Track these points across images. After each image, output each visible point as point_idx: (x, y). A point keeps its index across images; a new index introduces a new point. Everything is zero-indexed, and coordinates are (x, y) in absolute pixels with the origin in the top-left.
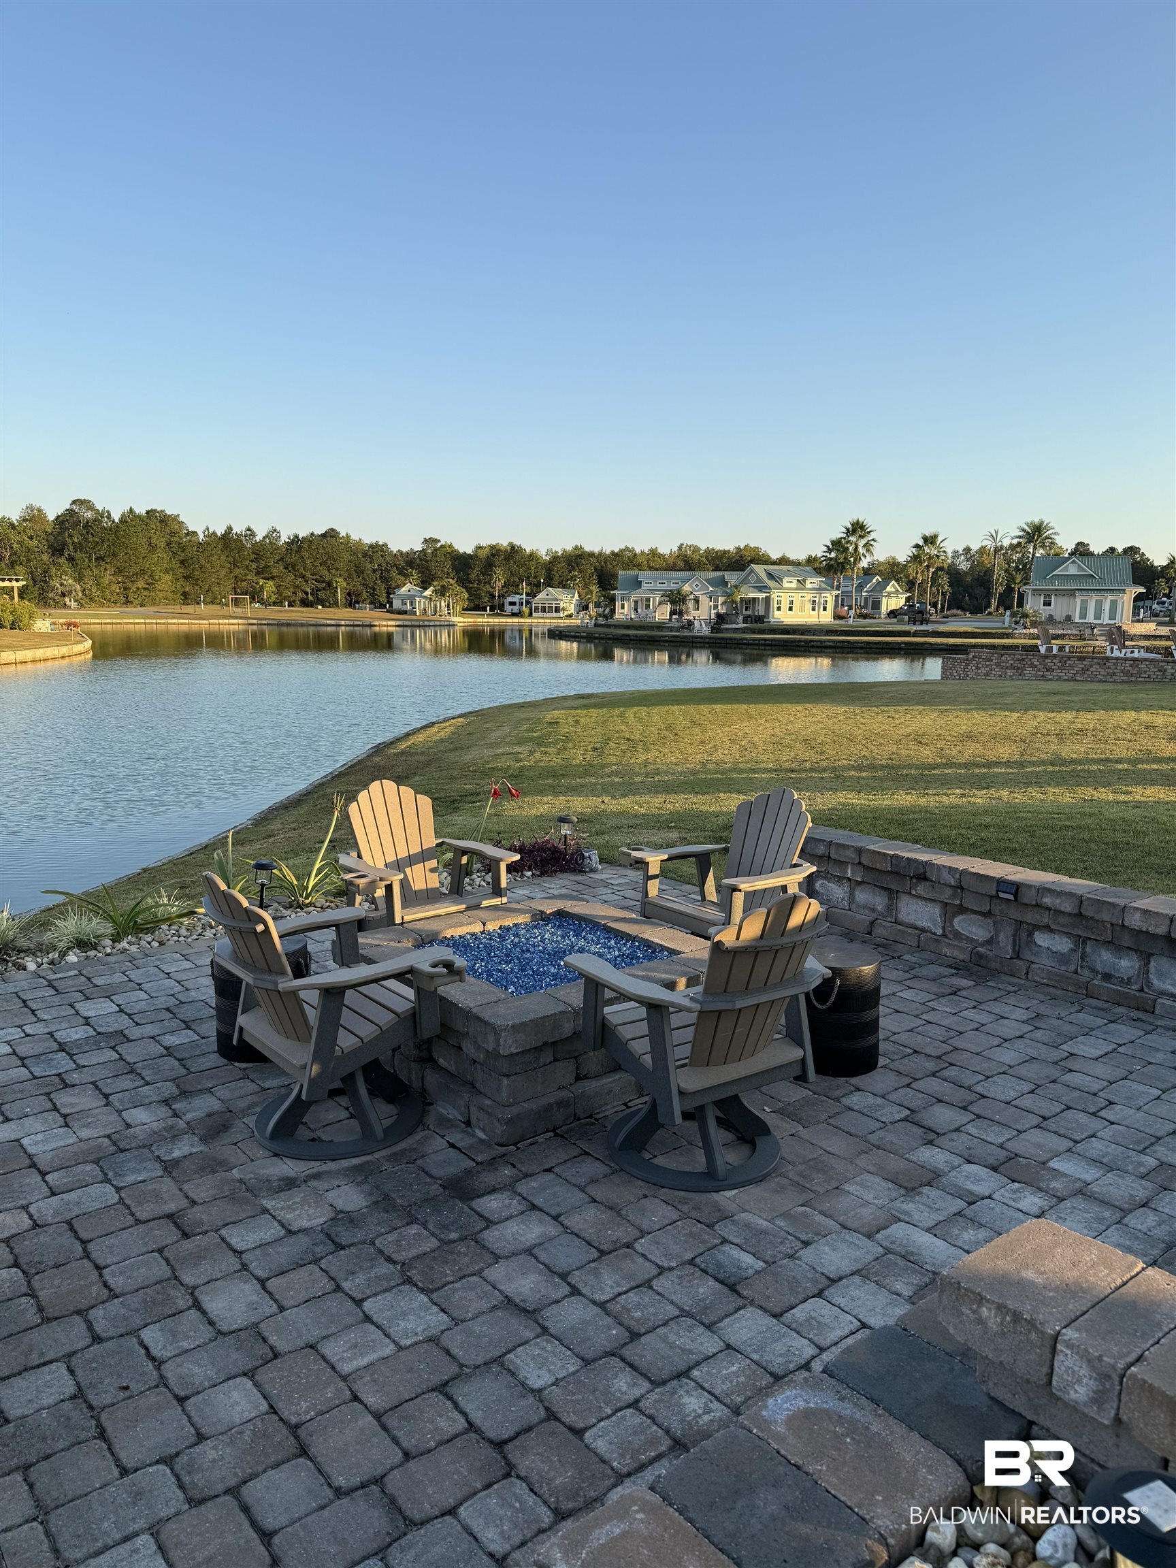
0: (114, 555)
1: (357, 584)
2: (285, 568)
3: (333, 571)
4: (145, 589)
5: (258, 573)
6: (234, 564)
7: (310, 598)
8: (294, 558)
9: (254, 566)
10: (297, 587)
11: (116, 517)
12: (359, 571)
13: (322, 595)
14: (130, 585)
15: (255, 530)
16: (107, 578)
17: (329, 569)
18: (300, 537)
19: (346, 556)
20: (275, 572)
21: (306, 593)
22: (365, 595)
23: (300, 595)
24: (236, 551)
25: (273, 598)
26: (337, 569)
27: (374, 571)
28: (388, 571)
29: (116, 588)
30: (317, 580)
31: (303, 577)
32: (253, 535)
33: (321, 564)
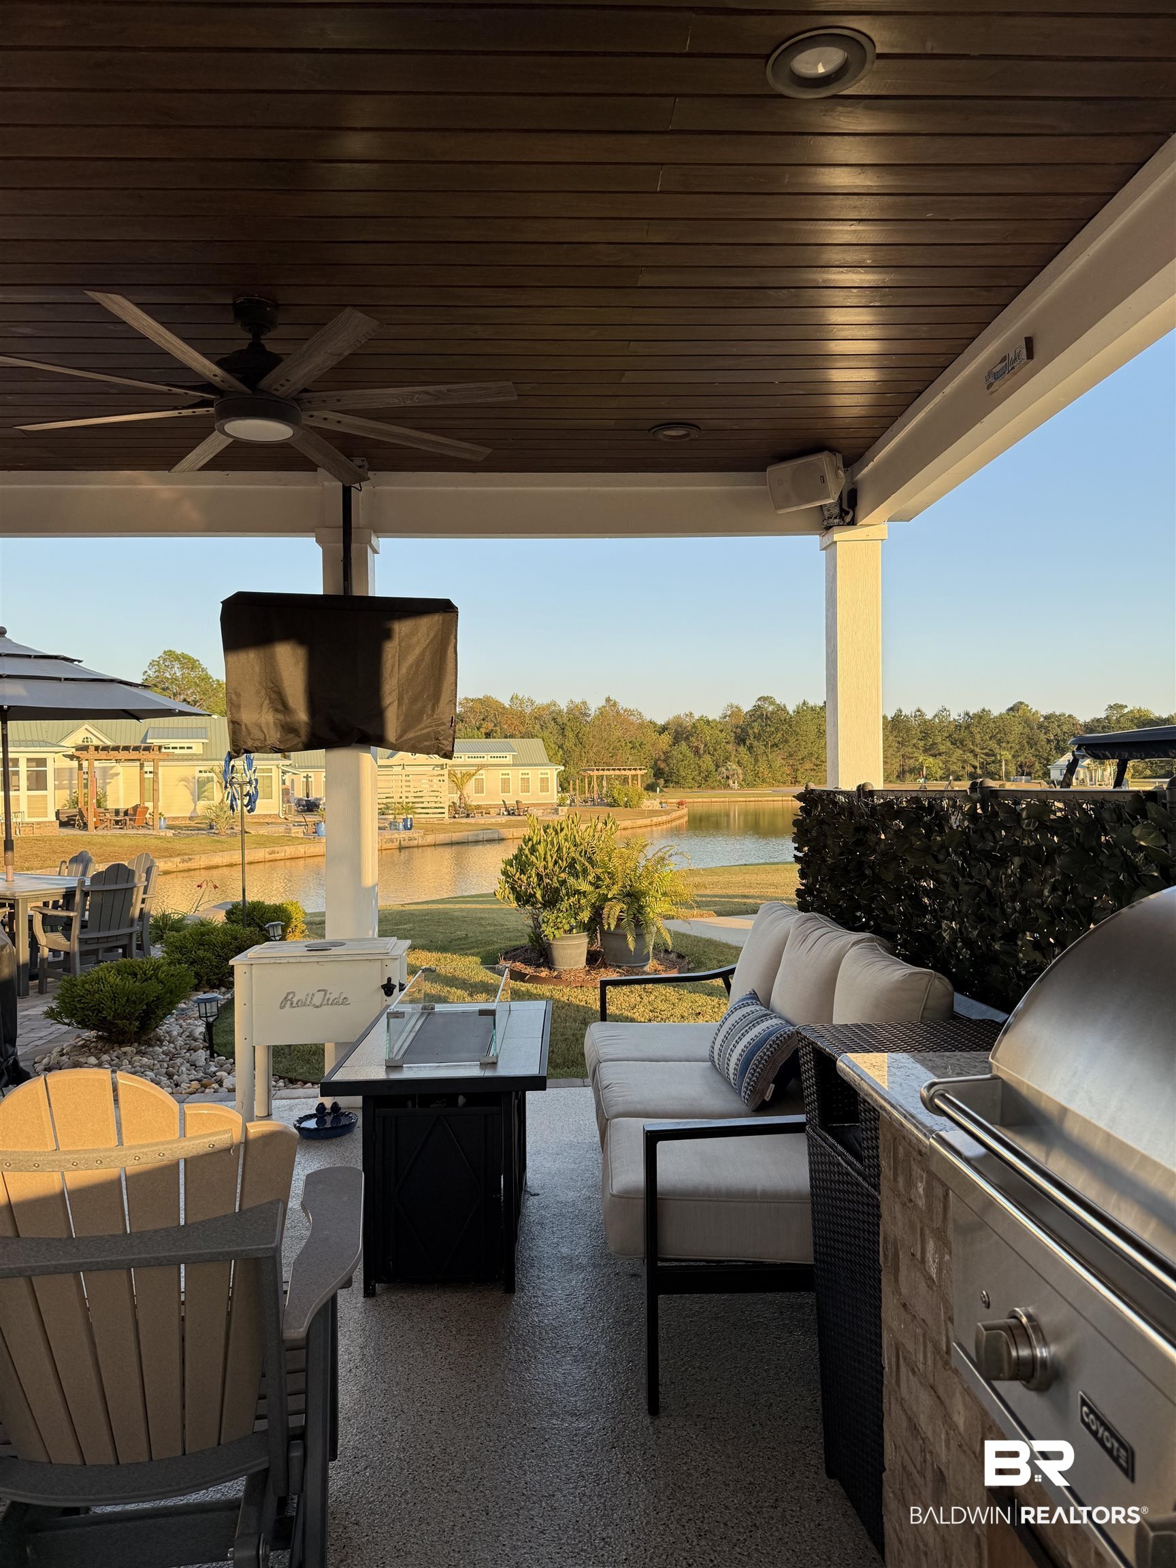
0: (786, 741)
1: (1028, 756)
2: (953, 743)
3: (1004, 745)
4: (812, 770)
5: (925, 751)
6: (902, 743)
7: (979, 771)
8: (964, 734)
9: (922, 743)
10: (965, 761)
11: (791, 709)
12: (1032, 742)
13: (992, 768)
14: (799, 767)
15: (924, 710)
16: (779, 762)
17: (999, 742)
18: (971, 714)
19: (1018, 729)
20: (942, 748)
21: (975, 767)
22: (1037, 766)
23: (970, 769)
24: (904, 731)
25: (940, 773)
26: (1008, 742)
27: (1049, 741)
28: (1064, 741)
29: (787, 770)
30: (987, 754)
31: (972, 751)
32: (922, 715)
33: (991, 738)
